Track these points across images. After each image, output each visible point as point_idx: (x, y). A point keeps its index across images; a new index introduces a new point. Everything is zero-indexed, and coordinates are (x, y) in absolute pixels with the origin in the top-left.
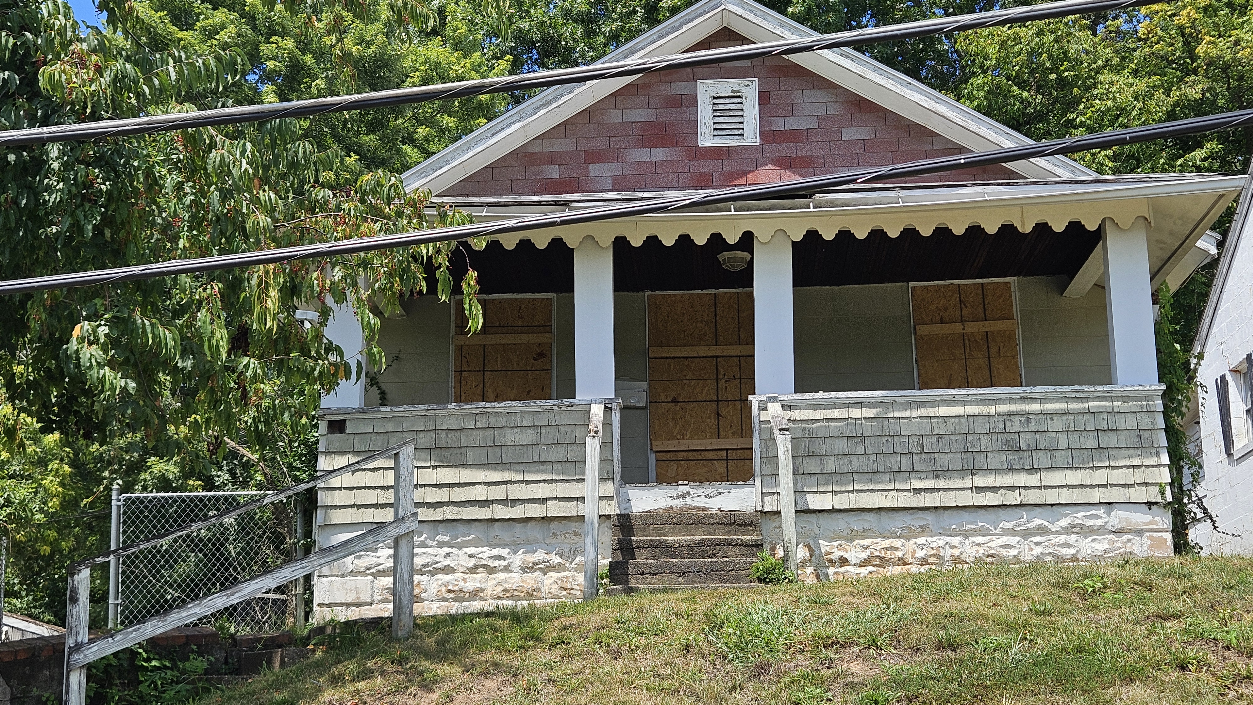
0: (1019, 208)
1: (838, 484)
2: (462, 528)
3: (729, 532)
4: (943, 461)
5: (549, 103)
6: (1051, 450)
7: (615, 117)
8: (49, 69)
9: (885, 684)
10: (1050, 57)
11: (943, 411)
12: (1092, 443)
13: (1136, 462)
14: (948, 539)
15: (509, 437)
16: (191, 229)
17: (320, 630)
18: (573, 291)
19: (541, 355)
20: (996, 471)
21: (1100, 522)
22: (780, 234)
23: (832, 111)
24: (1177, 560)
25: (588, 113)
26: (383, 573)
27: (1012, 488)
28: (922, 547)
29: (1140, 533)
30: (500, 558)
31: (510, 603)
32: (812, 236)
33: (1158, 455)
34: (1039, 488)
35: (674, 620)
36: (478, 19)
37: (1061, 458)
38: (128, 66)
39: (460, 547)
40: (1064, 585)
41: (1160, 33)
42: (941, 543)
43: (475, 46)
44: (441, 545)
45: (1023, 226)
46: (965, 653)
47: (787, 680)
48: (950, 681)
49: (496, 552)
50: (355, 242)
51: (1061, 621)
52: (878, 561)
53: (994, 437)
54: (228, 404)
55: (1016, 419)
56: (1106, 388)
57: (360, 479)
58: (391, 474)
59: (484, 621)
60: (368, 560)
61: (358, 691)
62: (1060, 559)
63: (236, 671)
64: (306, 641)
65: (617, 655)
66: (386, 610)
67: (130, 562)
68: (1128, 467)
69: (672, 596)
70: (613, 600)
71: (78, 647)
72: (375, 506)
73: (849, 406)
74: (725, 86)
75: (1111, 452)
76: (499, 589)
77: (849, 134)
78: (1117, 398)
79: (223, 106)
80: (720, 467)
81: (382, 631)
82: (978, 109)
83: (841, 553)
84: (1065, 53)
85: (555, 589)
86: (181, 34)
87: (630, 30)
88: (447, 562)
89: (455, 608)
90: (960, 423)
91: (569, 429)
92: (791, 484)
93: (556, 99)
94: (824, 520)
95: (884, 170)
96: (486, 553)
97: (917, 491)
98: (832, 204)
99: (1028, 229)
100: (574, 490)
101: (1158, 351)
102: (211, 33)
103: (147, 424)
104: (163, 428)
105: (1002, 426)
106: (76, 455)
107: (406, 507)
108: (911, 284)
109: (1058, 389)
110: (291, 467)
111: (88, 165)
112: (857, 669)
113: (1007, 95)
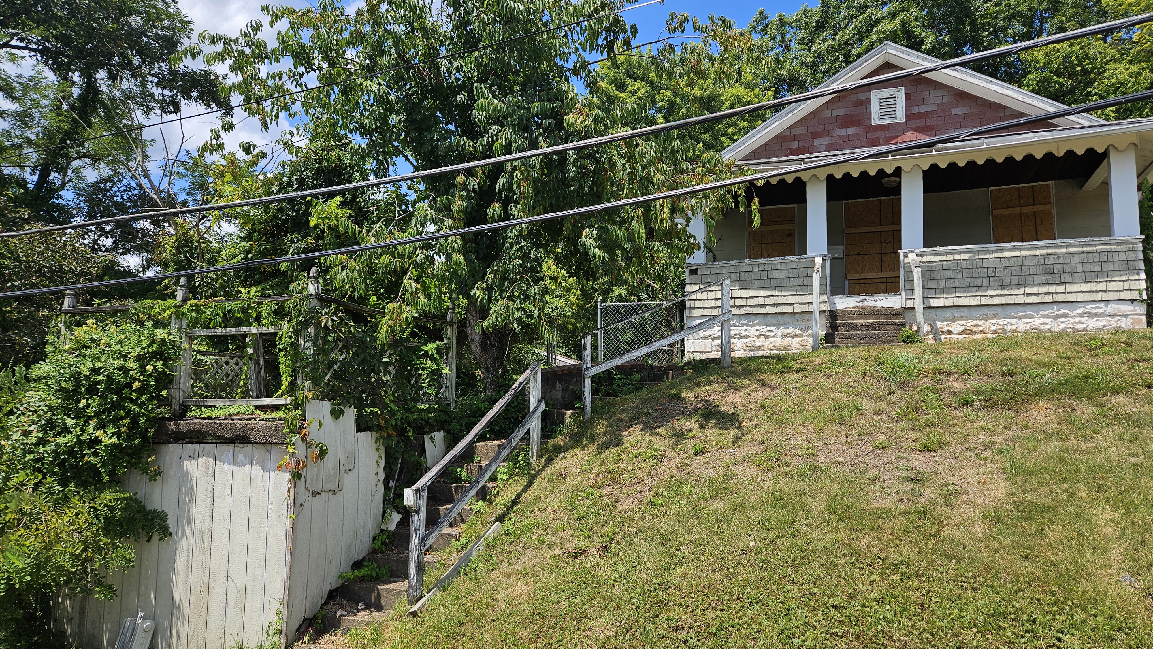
0: (1056, 144)
1: (947, 293)
2: (753, 317)
3: (887, 318)
4: (1007, 280)
5: (793, 110)
6: (1072, 273)
7: (827, 114)
8: (568, 117)
9: (972, 393)
10: (1077, 58)
11: (1008, 254)
12: (1098, 268)
13: (1125, 278)
14: (1009, 320)
15: (775, 274)
16: (629, 184)
17: (689, 363)
18: (805, 202)
19: (790, 235)
20: (1038, 285)
21: (1101, 311)
22: (916, 167)
23: (945, 100)
24: (1149, 330)
25: (813, 113)
26: (716, 338)
27: (1048, 293)
28: (994, 324)
29: (1126, 316)
30: (771, 331)
31: (777, 352)
32: (934, 167)
33: (1138, 274)
34: (1064, 293)
35: (858, 360)
36: (758, 72)
37: (1078, 277)
38: (600, 112)
39: (752, 326)
40: (1078, 344)
41: (1147, 37)
42: (1005, 322)
43: (756, 85)
44: (743, 325)
45: (1058, 153)
46: (1018, 378)
47: (918, 390)
48: (1009, 392)
49: (769, 328)
50: (702, 187)
51: (1076, 362)
52: (969, 332)
53: (1038, 267)
54: (646, 264)
55: (1052, 257)
56: (1108, 238)
57: (705, 295)
58: (719, 293)
59: (765, 360)
60: (709, 332)
61: (707, 390)
62: (1076, 330)
63: (653, 380)
64: (683, 368)
65: (829, 377)
66: (718, 355)
67: (605, 333)
68: (1120, 281)
69: (857, 349)
70: (827, 351)
71: (587, 369)
72: (712, 308)
73: (954, 253)
74: (886, 93)
75: (1109, 273)
76: (771, 346)
77: (955, 111)
78: (1114, 244)
79: (641, 128)
80: (883, 286)
81: (717, 364)
82: (1033, 91)
83: (948, 328)
84: (1087, 55)
85: (798, 346)
86: (621, 95)
87: (836, 68)
88: (746, 333)
89: (750, 354)
90: (1018, 261)
91: (804, 270)
92: (921, 294)
93: (797, 108)
94: (939, 312)
95: (976, 130)
96: (764, 329)
97: (992, 296)
98: (946, 149)
99: (1061, 154)
100: (807, 299)
101: (1141, 217)
102: (634, 93)
103: (612, 273)
104: (619, 274)
105: (1042, 261)
106: (583, 287)
107: (727, 307)
108: (990, 189)
109: (1078, 240)
110: (673, 290)
111: (585, 159)
112: (957, 385)
113: (1049, 81)
